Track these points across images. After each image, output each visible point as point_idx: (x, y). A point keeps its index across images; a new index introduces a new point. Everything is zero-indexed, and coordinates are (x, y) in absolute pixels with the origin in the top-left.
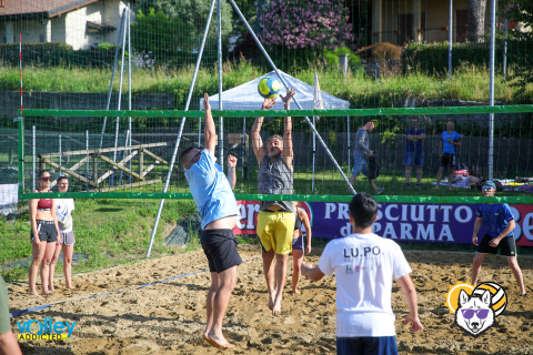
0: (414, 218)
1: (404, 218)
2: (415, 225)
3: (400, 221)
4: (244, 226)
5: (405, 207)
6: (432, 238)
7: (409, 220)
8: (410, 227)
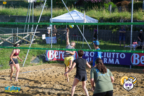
0: (108, 57)
1: (105, 57)
2: (108, 59)
3: (104, 57)
4: (57, 58)
5: (105, 53)
6: (113, 63)
7: (106, 57)
8: (106, 59)
